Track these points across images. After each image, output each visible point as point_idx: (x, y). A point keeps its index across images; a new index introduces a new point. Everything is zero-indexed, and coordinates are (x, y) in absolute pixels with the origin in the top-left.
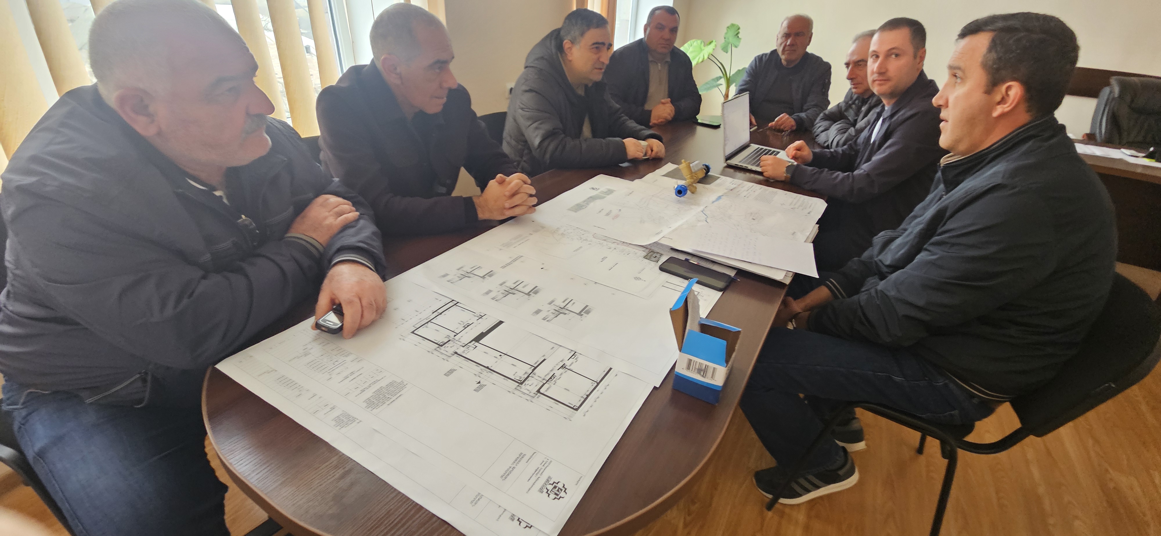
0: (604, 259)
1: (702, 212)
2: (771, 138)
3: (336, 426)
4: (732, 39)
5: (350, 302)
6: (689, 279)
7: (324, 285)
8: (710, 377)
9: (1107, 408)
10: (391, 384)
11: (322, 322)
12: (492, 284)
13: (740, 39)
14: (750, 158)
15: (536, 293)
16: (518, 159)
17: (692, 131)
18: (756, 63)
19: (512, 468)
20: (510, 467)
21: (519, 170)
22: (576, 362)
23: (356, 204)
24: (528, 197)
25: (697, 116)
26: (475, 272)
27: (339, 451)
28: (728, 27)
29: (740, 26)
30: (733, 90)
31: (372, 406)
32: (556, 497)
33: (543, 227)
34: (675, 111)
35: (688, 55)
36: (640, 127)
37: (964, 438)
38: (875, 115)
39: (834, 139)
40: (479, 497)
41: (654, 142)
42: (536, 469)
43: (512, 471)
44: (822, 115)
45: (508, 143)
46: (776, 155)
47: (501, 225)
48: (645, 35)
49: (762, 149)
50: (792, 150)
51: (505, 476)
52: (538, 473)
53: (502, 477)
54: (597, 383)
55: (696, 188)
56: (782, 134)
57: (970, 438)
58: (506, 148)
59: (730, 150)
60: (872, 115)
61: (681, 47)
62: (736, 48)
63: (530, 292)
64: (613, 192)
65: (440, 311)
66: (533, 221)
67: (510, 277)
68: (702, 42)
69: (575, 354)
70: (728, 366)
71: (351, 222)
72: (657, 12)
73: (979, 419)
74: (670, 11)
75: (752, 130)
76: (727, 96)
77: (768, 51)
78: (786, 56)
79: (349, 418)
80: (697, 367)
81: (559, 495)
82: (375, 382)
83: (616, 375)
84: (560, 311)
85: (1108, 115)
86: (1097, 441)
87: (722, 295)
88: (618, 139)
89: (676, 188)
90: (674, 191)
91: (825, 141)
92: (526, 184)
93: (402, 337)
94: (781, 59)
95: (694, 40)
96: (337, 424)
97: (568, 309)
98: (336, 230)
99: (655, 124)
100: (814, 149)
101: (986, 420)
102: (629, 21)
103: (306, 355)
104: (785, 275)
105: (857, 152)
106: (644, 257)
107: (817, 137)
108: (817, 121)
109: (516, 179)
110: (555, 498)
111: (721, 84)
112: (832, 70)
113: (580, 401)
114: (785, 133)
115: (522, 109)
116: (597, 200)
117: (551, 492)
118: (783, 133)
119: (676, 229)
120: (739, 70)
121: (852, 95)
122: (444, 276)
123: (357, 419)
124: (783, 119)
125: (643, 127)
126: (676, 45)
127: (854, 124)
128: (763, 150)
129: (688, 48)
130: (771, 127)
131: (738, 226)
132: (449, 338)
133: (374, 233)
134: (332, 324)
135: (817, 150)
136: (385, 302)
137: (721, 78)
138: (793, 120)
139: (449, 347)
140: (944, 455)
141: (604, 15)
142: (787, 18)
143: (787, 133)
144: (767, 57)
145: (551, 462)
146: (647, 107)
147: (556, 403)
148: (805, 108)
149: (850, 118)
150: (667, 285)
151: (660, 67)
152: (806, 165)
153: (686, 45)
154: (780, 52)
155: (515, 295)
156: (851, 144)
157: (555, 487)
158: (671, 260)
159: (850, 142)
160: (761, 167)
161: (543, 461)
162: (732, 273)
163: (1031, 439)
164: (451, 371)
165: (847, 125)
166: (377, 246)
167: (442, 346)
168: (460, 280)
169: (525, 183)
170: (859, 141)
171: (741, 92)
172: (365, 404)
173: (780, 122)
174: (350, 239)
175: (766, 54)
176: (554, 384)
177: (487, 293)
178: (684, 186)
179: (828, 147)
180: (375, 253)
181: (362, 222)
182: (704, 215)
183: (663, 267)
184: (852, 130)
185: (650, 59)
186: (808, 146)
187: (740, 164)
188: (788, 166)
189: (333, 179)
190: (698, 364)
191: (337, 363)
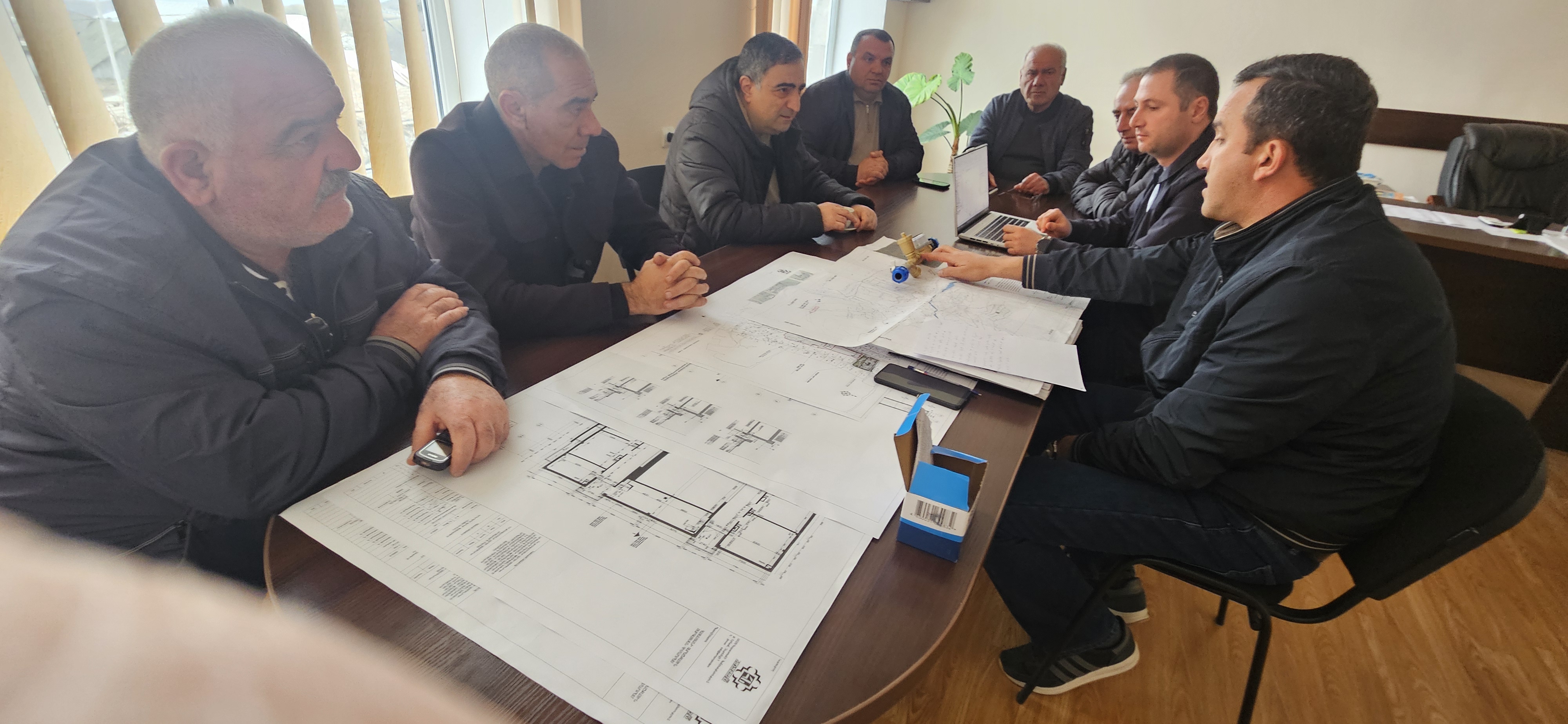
0: (800, 367)
1: (929, 304)
2: (1017, 204)
3: (446, 594)
4: (962, 74)
5: (461, 428)
6: (918, 395)
7: (423, 404)
8: (948, 525)
9: (1468, 561)
10: (519, 537)
11: (423, 455)
12: (650, 401)
13: (973, 73)
14: (989, 230)
15: (710, 413)
16: (679, 230)
17: (912, 194)
18: (994, 106)
19: (685, 649)
20: (684, 648)
21: (682, 247)
22: (767, 506)
23: (463, 296)
24: (697, 284)
25: (918, 174)
26: (628, 386)
27: (451, 628)
28: (956, 58)
29: (972, 56)
30: (965, 140)
31: (493, 568)
32: (747, 687)
33: (717, 324)
34: (889, 167)
35: (904, 92)
36: (844, 189)
37: (1279, 603)
38: (1152, 178)
39: (1099, 206)
40: (643, 688)
41: (864, 209)
42: (719, 650)
43: (686, 653)
44: (1082, 174)
45: (667, 209)
46: (1024, 225)
47: (660, 322)
48: (848, 67)
49: (1005, 218)
50: (1044, 221)
51: (677, 660)
52: (721, 655)
53: (673, 661)
54: (797, 534)
55: (920, 270)
56: (1031, 199)
57: (1287, 603)
58: (664, 215)
59: (963, 220)
60: (1148, 177)
61: (894, 83)
62: (967, 85)
63: (702, 412)
64: (809, 276)
65: (581, 438)
66: (703, 317)
67: (675, 392)
68: (922, 77)
69: (766, 495)
70: (972, 510)
71: (458, 321)
72: (865, 38)
73: (1299, 577)
74: (882, 36)
75: (991, 193)
76: (956, 147)
77: (1010, 91)
78: (1033, 99)
79: (462, 584)
80: (930, 512)
81: (750, 684)
82: (496, 536)
83: (822, 523)
84: (743, 437)
85: (1461, 172)
86: (1456, 606)
87: (959, 414)
88: (812, 204)
89: (894, 271)
90: (891, 275)
91: (1088, 209)
92: (694, 266)
93: (530, 474)
94: (1026, 103)
95: (912, 74)
96: (446, 592)
97: (754, 434)
98: (437, 332)
99: (862, 184)
100: (1073, 219)
101: (1306, 578)
102: (825, 46)
103: (401, 499)
104: (1042, 389)
105: (1129, 223)
106: (853, 365)
107: (1077, 203)
108: (1077, 182)
109: (681, 259)
110: (746, 689)
111: (948, 132)
112: (1094, 116)
113: (774, 558)
114: (1035, 198)
115: (685, 163)
116: (788, 287)
117: (740, 680)
118: (1033, 197)
119: (896, 327)
120: (972, 114)
121: (1121, 150)
122: (585, 391)
123: (474, 585)
124: (1032, 179)
125: (848, 189)
126: (889, 80)
127: (1125, 187)
128: (1007, 219)
129: (904, 84)
130: (1018, 189)
131: (978, 321)
132: (595, 475)
133: (489, 335)
134: (436, 457)
135: (1078, 220)
136: (507, 426)
137: (948, 123)
138: (1044, 181)
139: (596, 487)
140: (1253, 625)
141: (793, 39)
142: (1033, 48)
143: (1037, 197)
144: (1009, 98)
145: (738, 640)
146: (852, 162)
147: (742, 562)
148: (1060, 165)
149: (1119, 180)
150: (885, 402)
151: (868, 110)
152: (1063, 240)
153: (901, 80)
154: (1024, 93)
155: (682, 416)
156: (1121, 212)
157: (745, 674)
158: (889, 368)
159: (1120, 210)
160: (1004, 242)
161: (728, 640)
162: (971, 386)
163: (1369, 603)
164: (600, 520)
165: (1115, 188)
166: (493, 351)
167: (585, 485)
168: (607, 396)
169: (693, 264)
170: (1131, 208)
171: (975, 143)
172: (484, 566)
173: (1028, 186)
174: (458, 343)
175: (1007, 95)
176: (739, 536)
177: (644, 414)
178: (904, 267)
179: (1091, 216)
180: (491, 361)
181: (472, 320)
182: (932, 307)
183: (882, 377)
184: (1122, 196)
185: (856, 98)
186: (1065, 215)
187: (977, 238)
188: (1040, 241)
189: (431, 260)
190: (931, 508)
191: (443, 510)
